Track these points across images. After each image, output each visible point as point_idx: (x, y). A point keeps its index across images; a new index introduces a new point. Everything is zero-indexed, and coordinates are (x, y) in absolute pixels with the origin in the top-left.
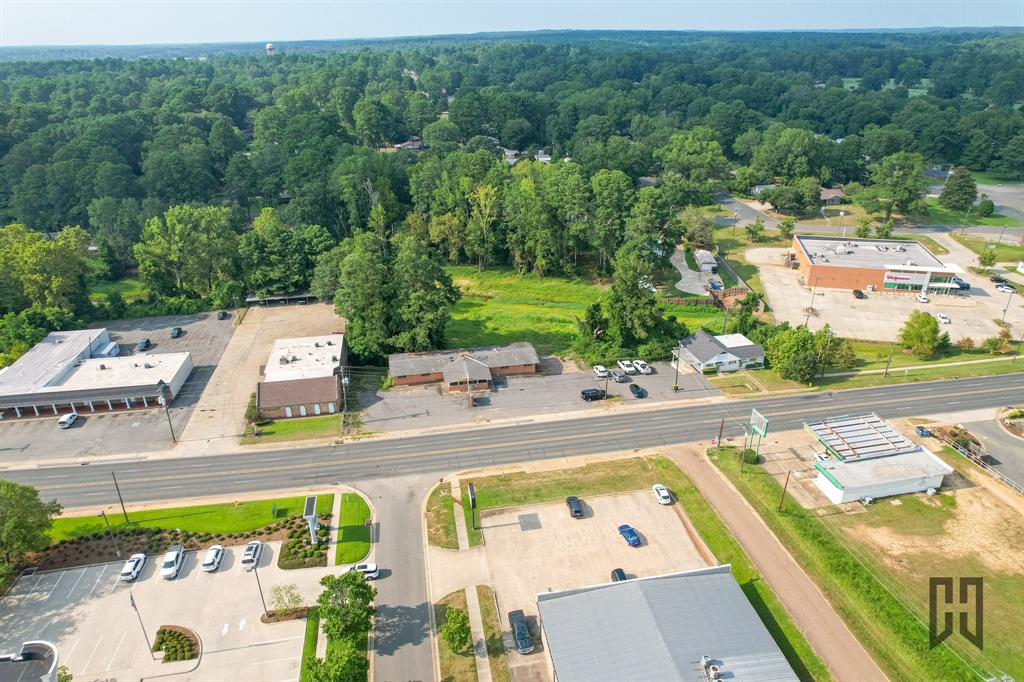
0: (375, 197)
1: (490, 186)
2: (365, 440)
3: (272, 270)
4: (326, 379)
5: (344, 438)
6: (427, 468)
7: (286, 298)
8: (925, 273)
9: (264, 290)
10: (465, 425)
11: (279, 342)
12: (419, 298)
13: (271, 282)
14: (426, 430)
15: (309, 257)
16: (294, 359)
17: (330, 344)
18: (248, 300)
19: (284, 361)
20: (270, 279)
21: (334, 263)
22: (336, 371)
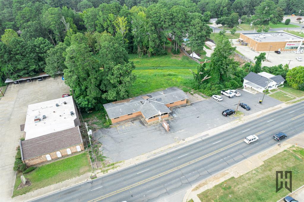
0: (68, 26)
1: (123, 17)
2: (111, 171)
3: (18, 64)
4: (71, 129)
5: (96, 172)
6: (168, 189)
7: (30, 78)
8: (300, 41)
9: (15, 75)
10: (172, 145)
11: (31, 107)
12: (118, 69)
13: (19, 70)
14: (148, 154)
15: (40, 55)
16: (45, 117)
17: (65, 103)
18: (6, 82)
19: (38, 120)
20: (18, 69)
21: (58, 54)
22: (76, 122)
